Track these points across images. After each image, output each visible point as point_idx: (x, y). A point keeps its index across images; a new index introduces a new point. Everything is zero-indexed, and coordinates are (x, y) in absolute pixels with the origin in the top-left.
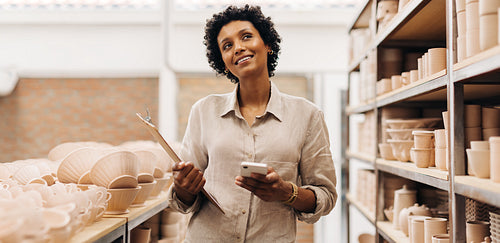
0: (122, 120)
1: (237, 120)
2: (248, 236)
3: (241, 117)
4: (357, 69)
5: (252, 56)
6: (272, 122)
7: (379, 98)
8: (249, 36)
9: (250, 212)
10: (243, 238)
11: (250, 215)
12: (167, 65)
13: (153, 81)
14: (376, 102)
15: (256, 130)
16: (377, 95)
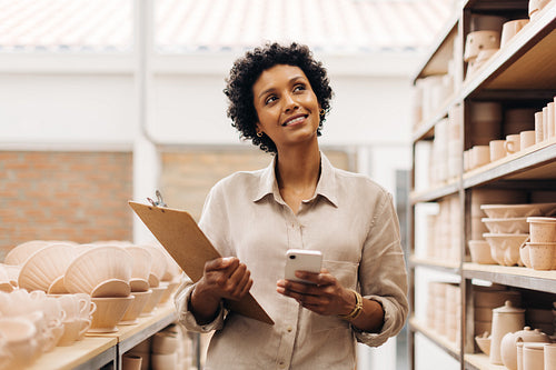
0: (80, 215)
1: (276, 206)
2: (296, 360)
3: (282, 202)
4: (429, 137)
5: (306, 116)
6: (325, 208)
7: (465, 176)
8: (303, 87)
9: (298, 329)
10: (288, 363)
11: (297, 333)
12: (146, 135)
13: (124, 158)
14: (462, 181)
15: (303, 219)
16: (465, 172)
